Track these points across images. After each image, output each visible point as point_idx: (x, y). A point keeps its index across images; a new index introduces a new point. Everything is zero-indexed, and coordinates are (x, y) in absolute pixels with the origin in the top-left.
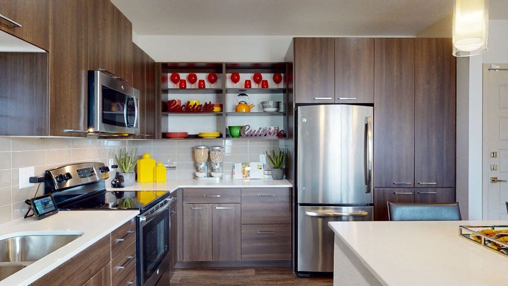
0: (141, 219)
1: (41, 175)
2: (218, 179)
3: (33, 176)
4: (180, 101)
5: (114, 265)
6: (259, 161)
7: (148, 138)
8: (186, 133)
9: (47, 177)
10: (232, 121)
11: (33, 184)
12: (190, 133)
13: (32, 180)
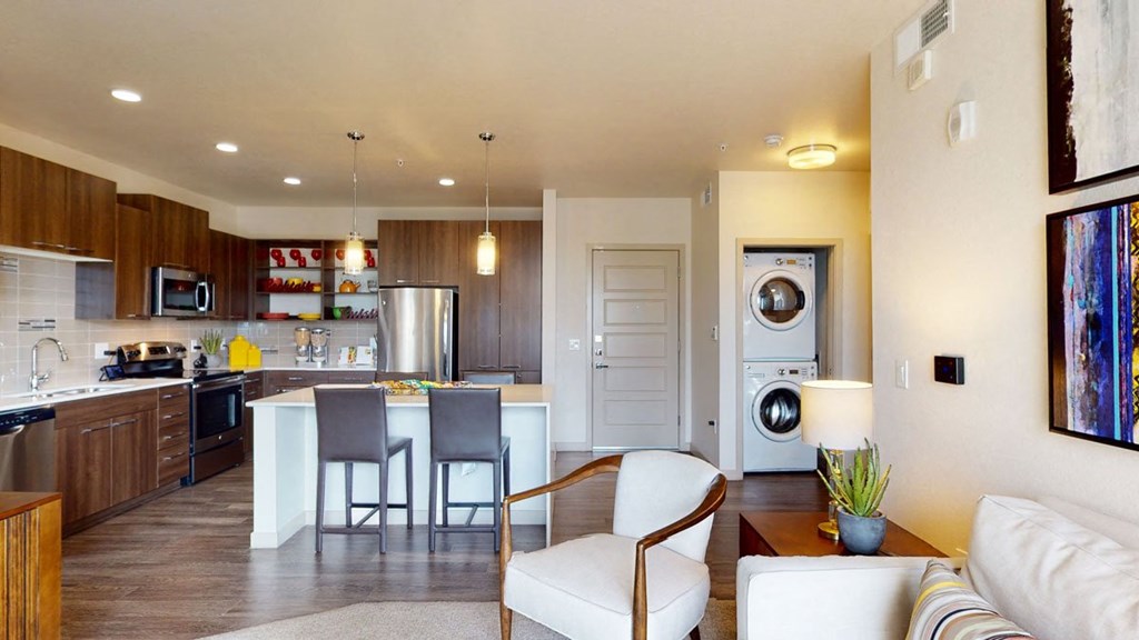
0: (194, 387)
1: (114, 349)
2: (319, 364)
3: (107, 350)
4: (281, 280)
5: (162, 413)
6: (368, 345)
7: (233, 319)
8: (287, 314)
9: (120, 353)
10: (340, 302)
11: (107, 357)
12: (291, 314)
13: (106, 353)
